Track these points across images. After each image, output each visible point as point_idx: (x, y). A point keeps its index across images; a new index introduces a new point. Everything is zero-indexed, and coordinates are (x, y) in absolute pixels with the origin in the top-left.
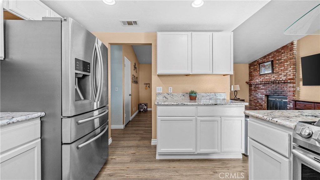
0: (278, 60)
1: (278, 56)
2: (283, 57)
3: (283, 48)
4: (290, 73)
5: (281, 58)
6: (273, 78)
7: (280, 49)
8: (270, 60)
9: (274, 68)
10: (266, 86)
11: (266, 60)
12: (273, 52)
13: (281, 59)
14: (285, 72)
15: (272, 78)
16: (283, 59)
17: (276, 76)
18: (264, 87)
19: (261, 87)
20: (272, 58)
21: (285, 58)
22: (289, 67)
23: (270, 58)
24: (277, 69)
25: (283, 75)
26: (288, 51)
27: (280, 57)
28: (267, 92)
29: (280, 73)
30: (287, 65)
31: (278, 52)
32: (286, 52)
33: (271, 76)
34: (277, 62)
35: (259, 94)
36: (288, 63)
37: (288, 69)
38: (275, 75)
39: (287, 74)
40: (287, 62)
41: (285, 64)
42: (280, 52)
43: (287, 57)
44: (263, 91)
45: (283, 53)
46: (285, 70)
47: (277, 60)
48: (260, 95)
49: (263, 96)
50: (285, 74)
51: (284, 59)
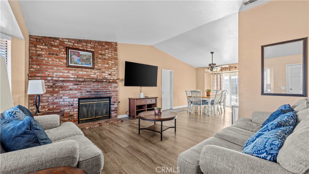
0: (101, 54)
1: (101, 50)
2: (107, 54)
3: (107, 43)
4: (114, 73)
5: (105, 53)
6: (94, 74)
7: (103, 42)
8: (88, 49)
9: (95, 62)
10: (81, 84)
11: (81, 47)
12: (93, 41)
13: (104, 55)
14: (109, 70)
15: (91, 74)
16: (107, 56)
17: (99, 74)
18: (76, 87)
19: (70, 87)
20: (91, 48)
21: (109, 55)
22: (114, 66)
23: (89, 47)
24: (100, 65)
25: (107, 73)
26: (112, 50)
27: (103, 52)
28: (83, 94)
29: (104, 70)
30: (112, 64)
31: (101, 45)
32: (110, 49)
33: (91, 72)
34: (100, 56)
35: (64, 97)
36: (113, 62)
37: (112, 68)
38: (97, 71)
39: (111, 73)
40: (111, 60)
41: (109, 62)
42: (103, 46)
43: (112, 55)
44: (75, 92)
45: (106, 49)
46: (110, 69)
47: (99, 54)
48: (68, 100)
49: (75, 100)
50: (110, 73)
51: (109, 57)
